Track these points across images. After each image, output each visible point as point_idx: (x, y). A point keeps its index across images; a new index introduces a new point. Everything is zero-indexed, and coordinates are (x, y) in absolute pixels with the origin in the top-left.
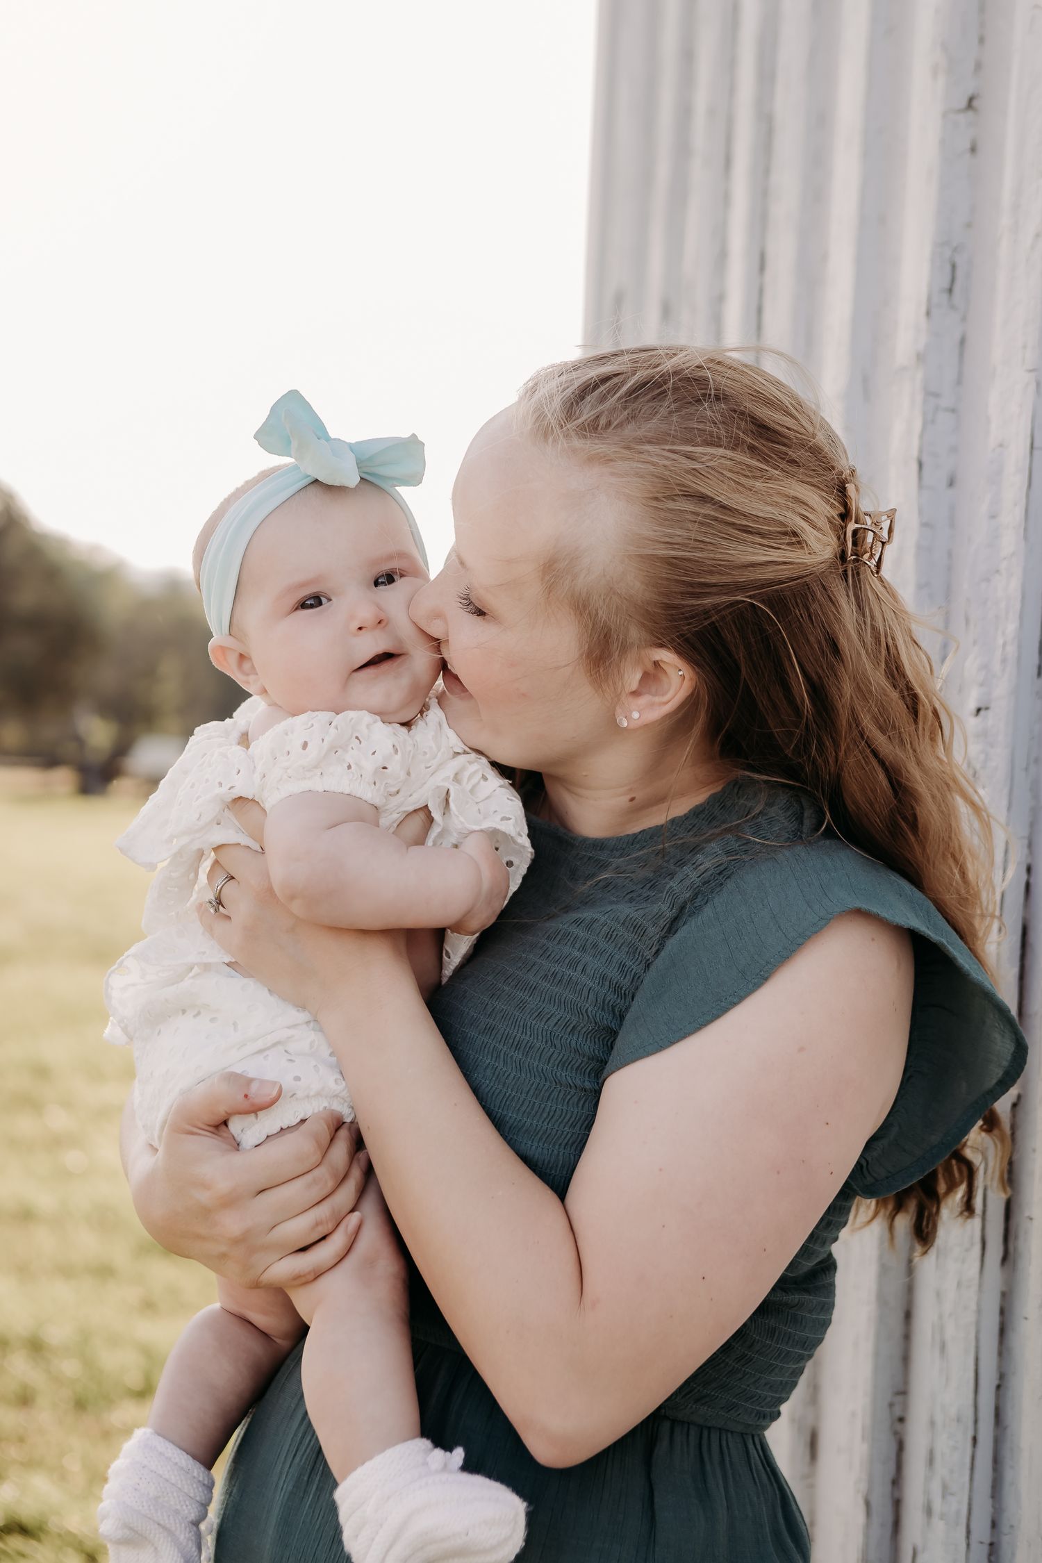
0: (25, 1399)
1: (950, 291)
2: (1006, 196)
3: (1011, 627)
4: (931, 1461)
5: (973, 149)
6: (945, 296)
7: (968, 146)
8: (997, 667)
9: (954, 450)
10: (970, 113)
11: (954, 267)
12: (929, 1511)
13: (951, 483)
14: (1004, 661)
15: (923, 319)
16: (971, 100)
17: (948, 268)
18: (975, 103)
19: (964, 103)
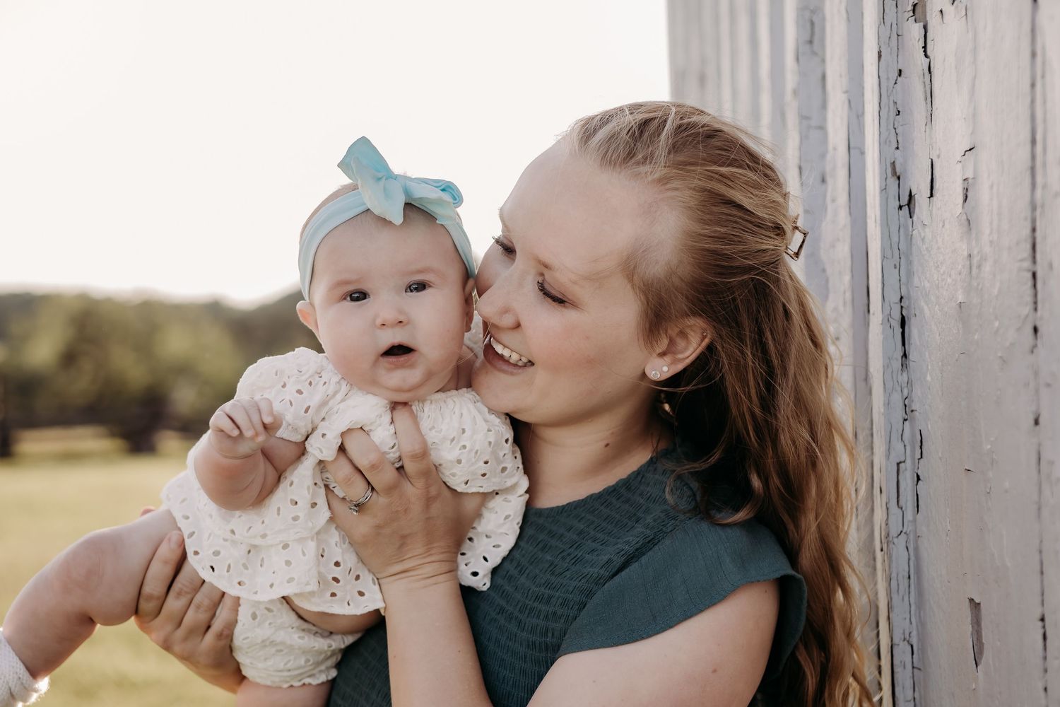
1: (811, 42)
3: (847, 278)
6: (807, 45)
8: (841, 308)
11: (812, 23)
13: (822, 181)
14: (845, 303)
15: (795, 62)
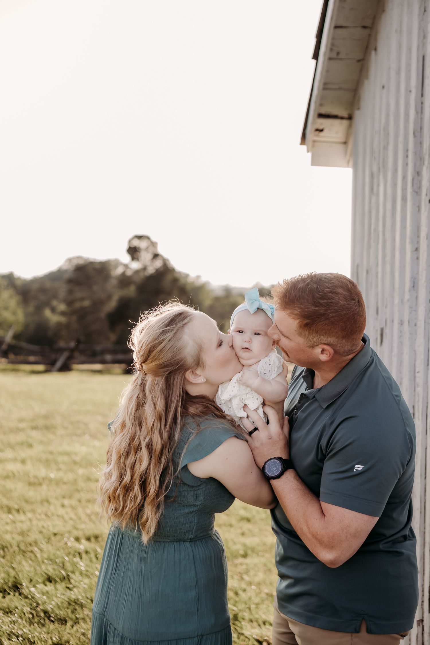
18: (418, 249)
19: (415, 250)
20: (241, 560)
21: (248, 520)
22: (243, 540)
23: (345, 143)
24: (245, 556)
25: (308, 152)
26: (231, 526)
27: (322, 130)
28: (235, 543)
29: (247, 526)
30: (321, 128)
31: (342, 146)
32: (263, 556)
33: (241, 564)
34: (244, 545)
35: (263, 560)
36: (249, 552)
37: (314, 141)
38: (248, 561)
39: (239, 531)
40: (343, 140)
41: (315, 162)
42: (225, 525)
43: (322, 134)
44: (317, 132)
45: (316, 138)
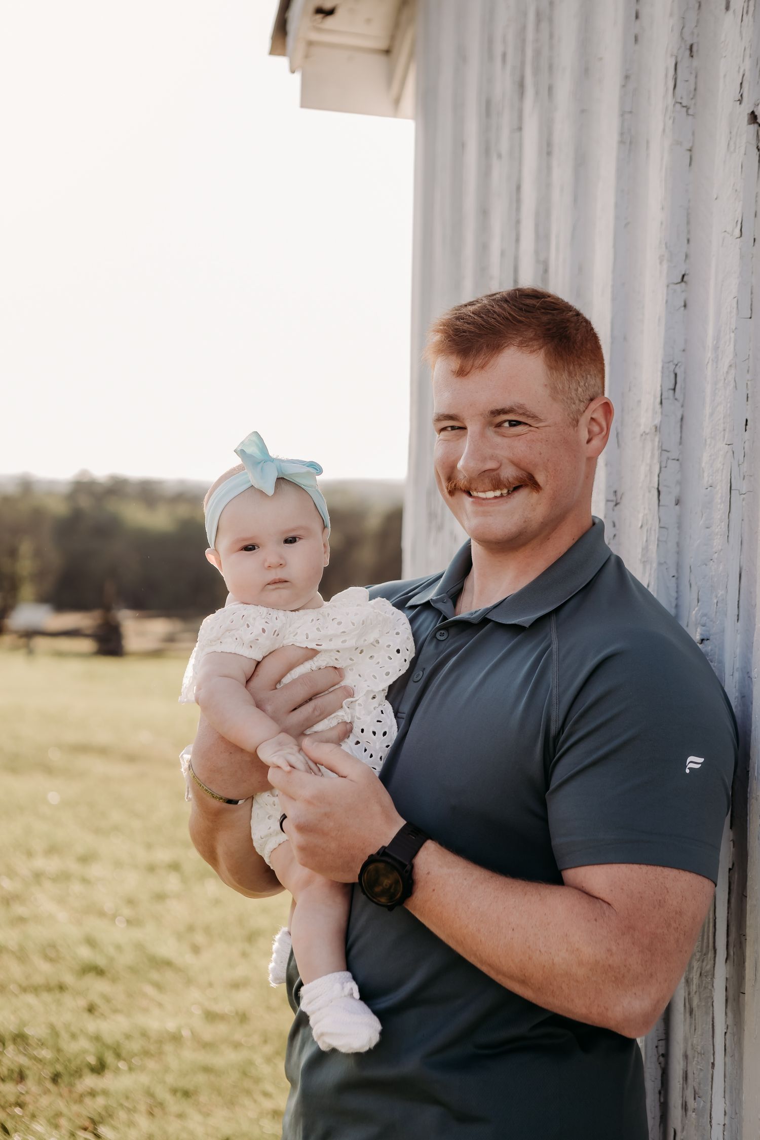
0: (21, 1076)
1: (674, 389)
2: (710, 341)
4: (686, 1078)
5: (685, 306)
6: (671, 392)
7: (683, 304)
9: (679, 483)
10: (683, 284)
11: (676, 375)
12: (685, 1107)
13: (677, 503)
15: (658, 406)
16: (683, 276)
17: (673, 376)
18: (685, 279)
19: (679, 280)
20: (89, 1081)
21: (99, 972)
22: (92, 1025)
23: (387, 52)
24: (99, 1068)
25: (293, 72)
26: (62, 988)
27: (330, 12)
28: (73, 1036)
29: (98, 987)
30: (328, 5)
31: (379, 61)
32: (143, 1069)
33: (93, 1094)
34: (97, 1038)
35: (144, 1079)
36: (110, 1058)
37: (310, 44)
38: (107, 1081)
39: (82, 1003)
40: (383, 45)
41: (307, 101)
42: (49, 989)
43: (330, 22)
44: (320, 16)
45: (314, 36)
